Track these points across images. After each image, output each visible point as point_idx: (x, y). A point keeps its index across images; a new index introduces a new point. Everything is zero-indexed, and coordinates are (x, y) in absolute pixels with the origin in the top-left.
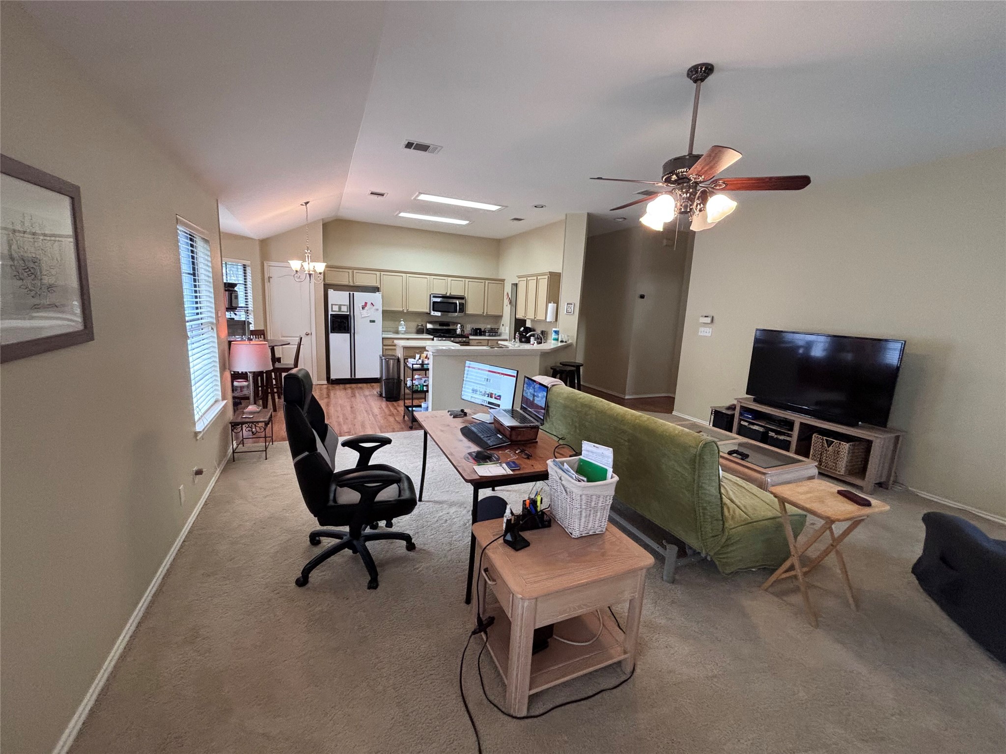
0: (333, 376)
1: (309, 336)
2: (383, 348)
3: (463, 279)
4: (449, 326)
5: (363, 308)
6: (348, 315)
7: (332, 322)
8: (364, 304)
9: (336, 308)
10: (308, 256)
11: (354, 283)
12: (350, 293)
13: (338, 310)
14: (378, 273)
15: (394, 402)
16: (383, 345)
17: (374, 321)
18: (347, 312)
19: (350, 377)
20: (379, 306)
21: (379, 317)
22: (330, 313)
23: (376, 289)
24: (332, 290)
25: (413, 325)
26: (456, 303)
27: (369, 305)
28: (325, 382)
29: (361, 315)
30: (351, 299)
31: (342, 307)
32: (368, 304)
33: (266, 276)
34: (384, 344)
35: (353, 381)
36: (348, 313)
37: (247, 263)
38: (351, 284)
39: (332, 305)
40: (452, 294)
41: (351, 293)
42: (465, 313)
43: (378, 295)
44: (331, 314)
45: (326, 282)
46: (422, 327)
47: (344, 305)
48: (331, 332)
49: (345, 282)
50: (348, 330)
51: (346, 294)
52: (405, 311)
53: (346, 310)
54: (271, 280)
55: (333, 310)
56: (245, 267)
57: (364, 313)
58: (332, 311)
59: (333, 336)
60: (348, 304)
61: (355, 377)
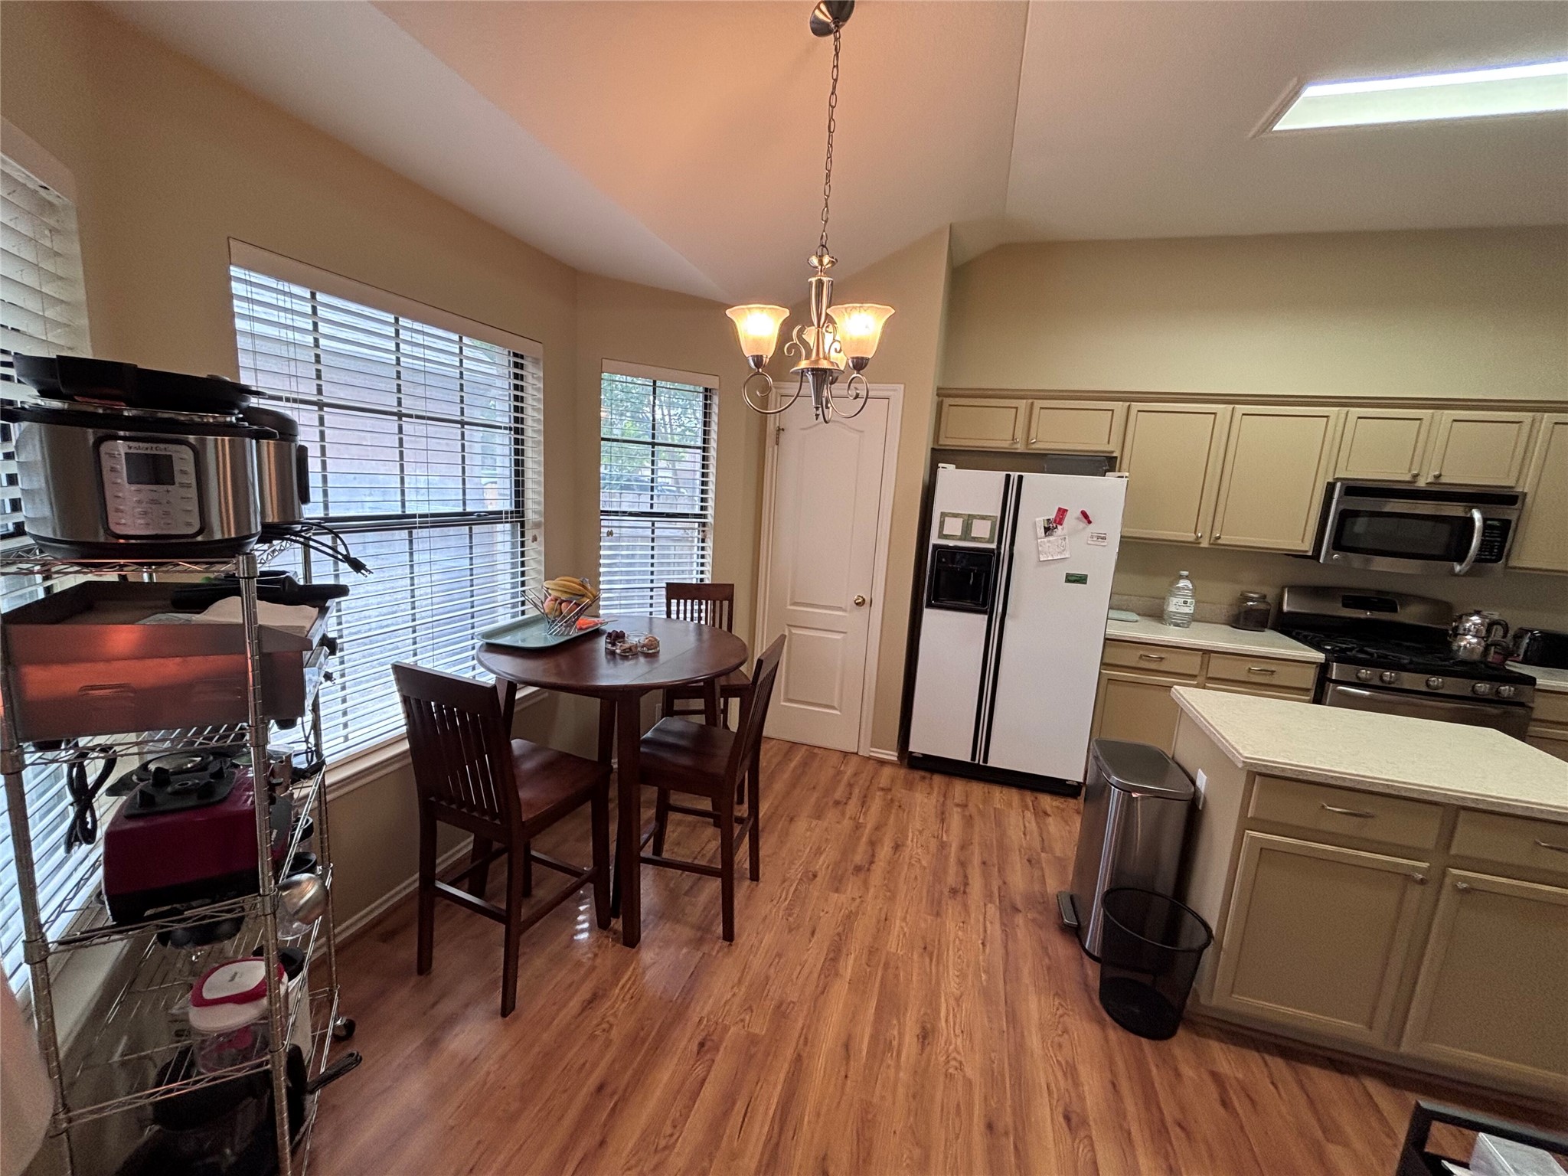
0: (916, 746)
1: (866, 607)
2: (1100, 672)
3: (1526, 417)
4: (1395, 610)
5: (1047, 529)
6: (992, 551)
7: (936, 573)
8: (1052, 517)
9: (954, 527)
10: (820, 283)
11: (1027, 442)
12: (1008, 477)
13: (959, 533)
14: (1119, 407)
15: (1144, 1040)
16: (1104, 665)
17: (1081, 579)
18: (990, 541)
19: (969, 760)
20: (1112, 525)
21: (1102, 563)
22: (934, 539)
23: (1104, 464)
24: (952, 467)
25: (1224, 594)
26: (1472, 520)
27: (1070, 520)
28: (892, 755)
29: (1039, 552)
30: (1012, 498)
31: (976, 523)
32: (1068, 515)
33: (771, 427)
34: (1106, 661)
35: (977, 772)
36: (994, 546)
37: (713, 382)
38: (1020, 448)
39: (943, 515)
40: (1443, 480)
41: (1015, 475)
42: (1506, 566)
43: (1112, 485)
44: (935, 547)
45: (941, 442)
46: (1262, 606)
47: (983, 518)
48: (930, 606)
49: (1000, 440)
50: (984, 604)
51: (995, 479)
52: (1205, 544)
53: (987, 536)
54: (782, 435)
55: (947, 532)
56: (708, 394)
57: (1051, 547)
58: (941, 536)
59: (931, 617)
60: (999, 515)
61: (986, 760)
